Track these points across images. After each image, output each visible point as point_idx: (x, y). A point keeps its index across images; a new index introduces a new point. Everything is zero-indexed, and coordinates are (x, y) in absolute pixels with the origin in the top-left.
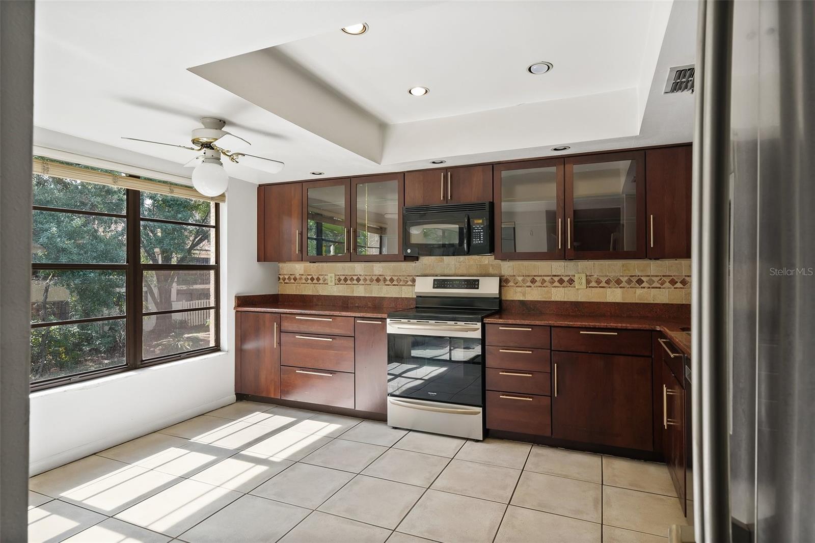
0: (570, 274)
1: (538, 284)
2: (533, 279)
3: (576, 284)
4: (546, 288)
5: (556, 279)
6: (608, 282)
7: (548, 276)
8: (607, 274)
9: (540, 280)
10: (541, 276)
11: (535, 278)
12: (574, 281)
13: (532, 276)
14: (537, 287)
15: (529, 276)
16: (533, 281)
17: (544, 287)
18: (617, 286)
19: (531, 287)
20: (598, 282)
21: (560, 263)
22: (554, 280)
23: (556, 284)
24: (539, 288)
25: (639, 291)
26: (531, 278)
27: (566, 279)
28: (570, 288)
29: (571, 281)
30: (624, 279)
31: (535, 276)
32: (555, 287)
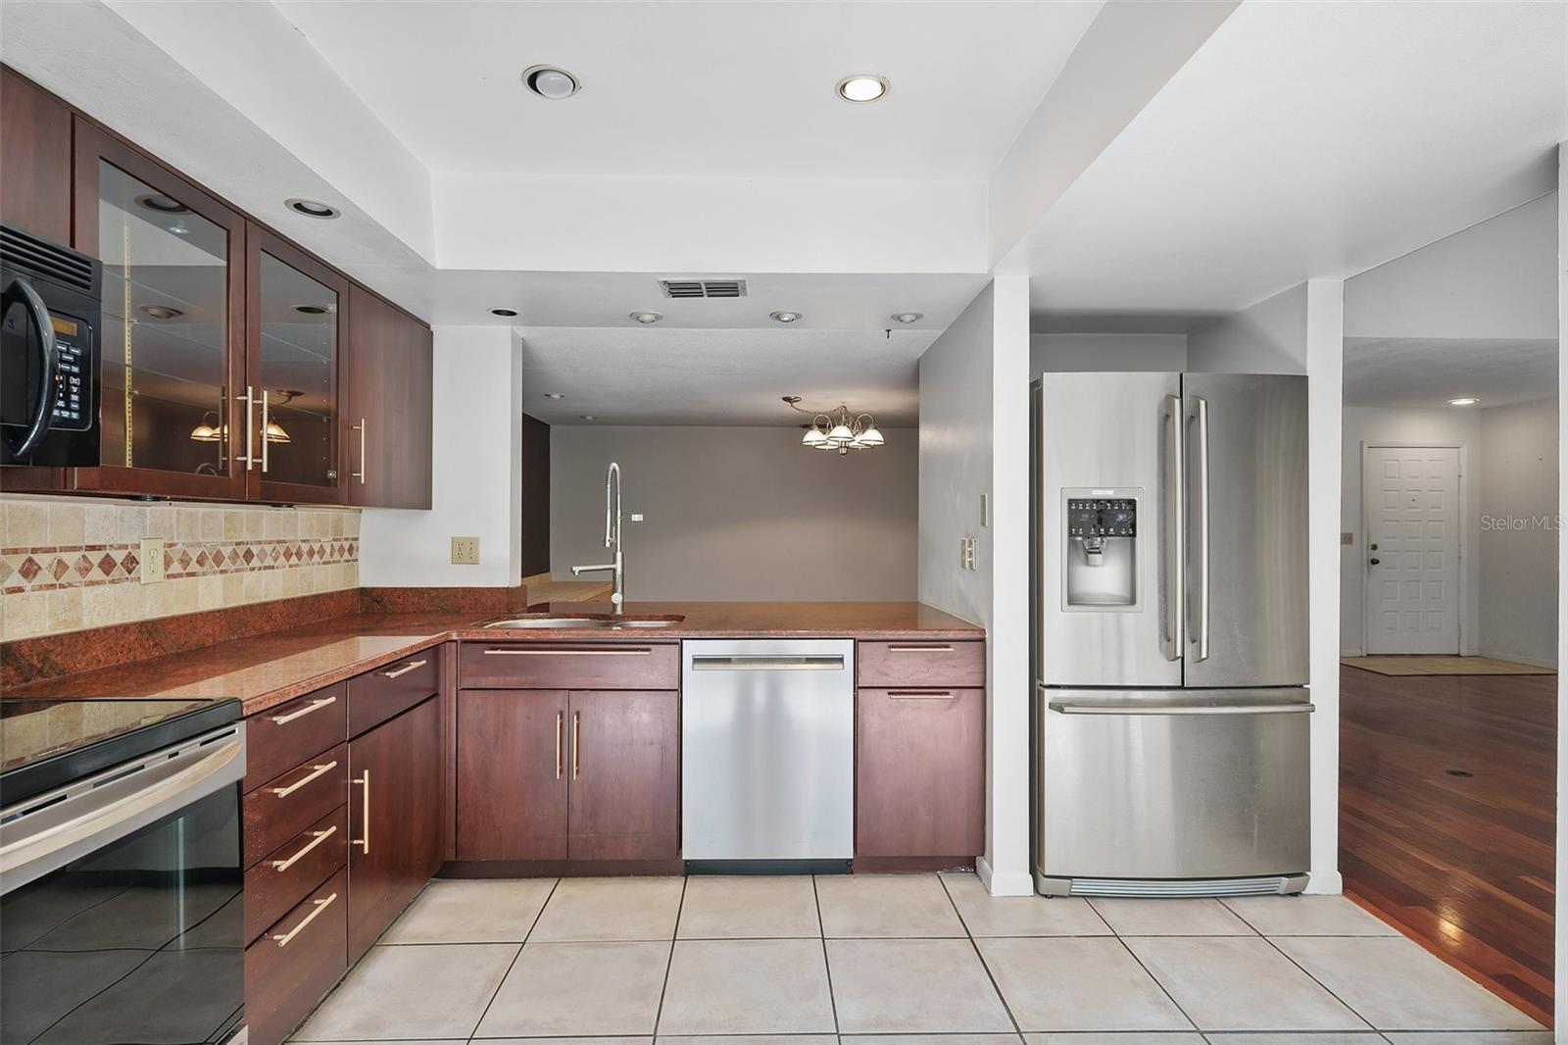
0: (129, 543)
1: (45, 577)
2: (30, 560)
3: (142, 569)
4: (69, 589)
5: (95, 558)
6: (200, 562)
7: (74, 549)
8: (201, 540)
9: (50, 566)
10: (54, 550)
11: (34, 556)
12: (137, 563)
13: (25, 551)
14: (40, 588)
15: (15, 551)
16: (29, 570)
17: (62, 586)
18: (216, 568)
19: (20, 590)
20: (185, 561)
21: (105, 506)
22: (90, 562)
23: (96, 574)
24: (48, 593)
25: (248, 577)
26: (23, 558)
27: (119, 556)
28: (128, 583)
29: (131, 562)
30: (227, 551)
31: (34, 551)
32: (92, 583)
